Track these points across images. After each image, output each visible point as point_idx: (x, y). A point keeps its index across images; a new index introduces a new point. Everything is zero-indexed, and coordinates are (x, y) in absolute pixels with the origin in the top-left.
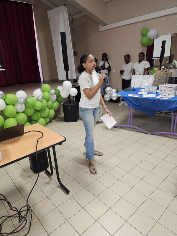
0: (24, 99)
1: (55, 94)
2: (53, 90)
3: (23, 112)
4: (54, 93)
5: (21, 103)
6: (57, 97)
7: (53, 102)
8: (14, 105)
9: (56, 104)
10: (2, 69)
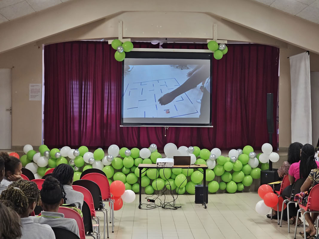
0: (215, 156)
3: (213, 170)
5: (212, 159)
7: (253, 169)
8: (206, 160)
9: (257, 172)
10: (210, 126)
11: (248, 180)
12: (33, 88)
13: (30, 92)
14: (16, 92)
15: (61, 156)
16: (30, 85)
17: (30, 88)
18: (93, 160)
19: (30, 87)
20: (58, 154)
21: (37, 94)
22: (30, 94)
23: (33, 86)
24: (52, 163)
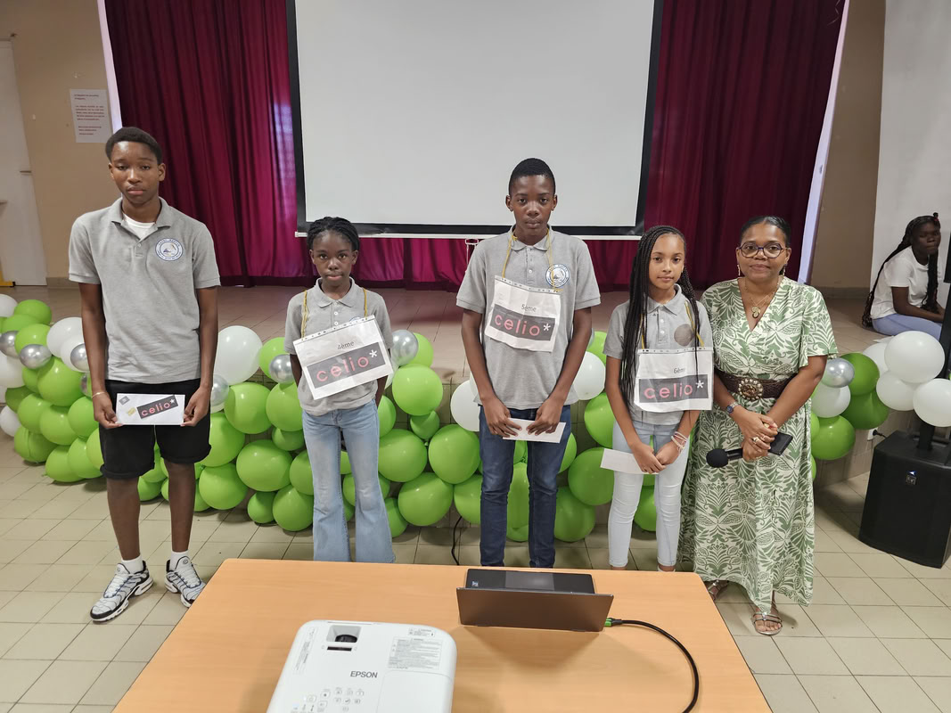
1: (847, 383)
2: (843, 365)
4: (840, 379)
6: (852, 396)
7: (825, 422)
9: (836, 433)
10: (635, 235)
12: (81, 103)
14: (34, 117)
15: (50, 359)
17: (75, 103)
24: (31, 379)
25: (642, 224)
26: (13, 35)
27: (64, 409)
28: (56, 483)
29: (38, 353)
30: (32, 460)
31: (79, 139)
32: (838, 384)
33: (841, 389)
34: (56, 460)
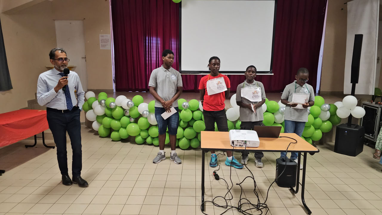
1: (329, 110)
2: (327, 106)
5: (282, 113)
6: (331, 115)
7: (323, 122)
8: (273, 114)
9: (327, 125)
10: (270, 73)
11: (318, 134)
12: (102, 38)
13: (100, 41)
14: (88, 42)
15: (116, 106)
16: (100, 35)
17: (100, 38)
18: (147, 113)
19: (100, 36)
20: (112, 104)
21: (106, 44)
22: (100, 44)
23: (102, 36)
24: (108, 112)
25: (272, 71)
26: (84, 19)
27: (119, 120)
28: (113, 141)
29: (114, 104)
30: (103, 136)
31: (101, 48)
32: (326, 110)
33: (327, 112)
34: (114, 135)
